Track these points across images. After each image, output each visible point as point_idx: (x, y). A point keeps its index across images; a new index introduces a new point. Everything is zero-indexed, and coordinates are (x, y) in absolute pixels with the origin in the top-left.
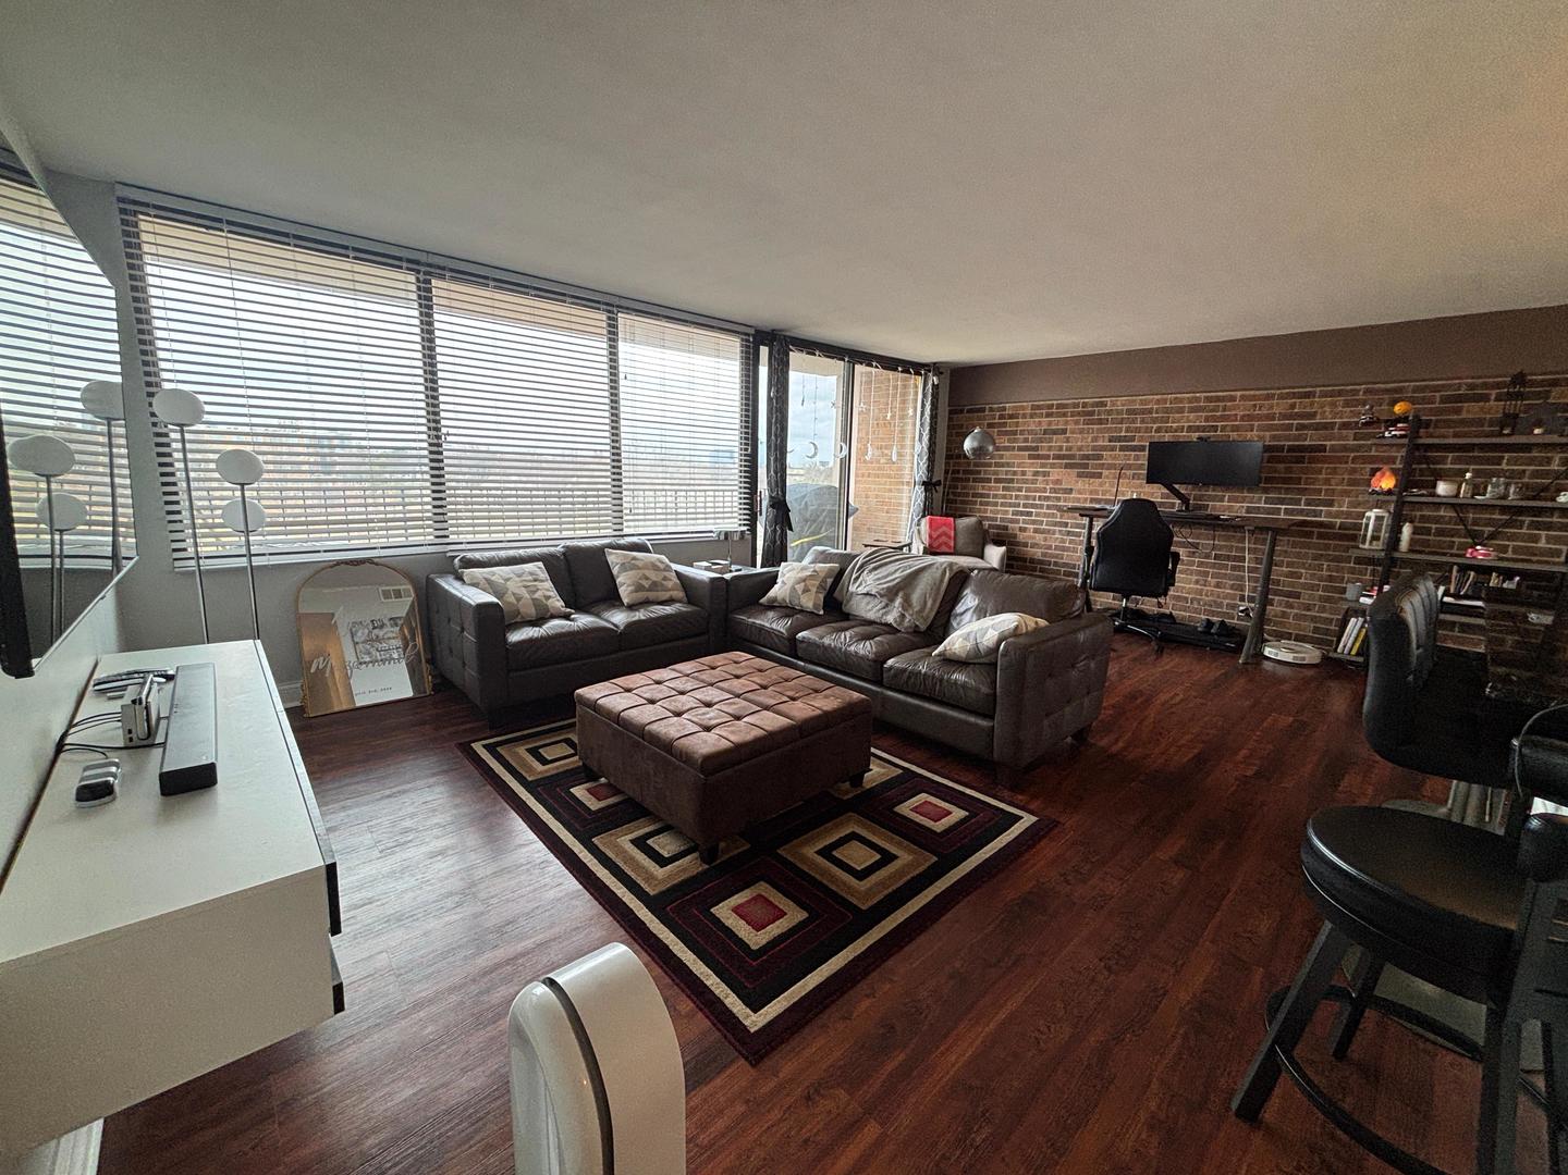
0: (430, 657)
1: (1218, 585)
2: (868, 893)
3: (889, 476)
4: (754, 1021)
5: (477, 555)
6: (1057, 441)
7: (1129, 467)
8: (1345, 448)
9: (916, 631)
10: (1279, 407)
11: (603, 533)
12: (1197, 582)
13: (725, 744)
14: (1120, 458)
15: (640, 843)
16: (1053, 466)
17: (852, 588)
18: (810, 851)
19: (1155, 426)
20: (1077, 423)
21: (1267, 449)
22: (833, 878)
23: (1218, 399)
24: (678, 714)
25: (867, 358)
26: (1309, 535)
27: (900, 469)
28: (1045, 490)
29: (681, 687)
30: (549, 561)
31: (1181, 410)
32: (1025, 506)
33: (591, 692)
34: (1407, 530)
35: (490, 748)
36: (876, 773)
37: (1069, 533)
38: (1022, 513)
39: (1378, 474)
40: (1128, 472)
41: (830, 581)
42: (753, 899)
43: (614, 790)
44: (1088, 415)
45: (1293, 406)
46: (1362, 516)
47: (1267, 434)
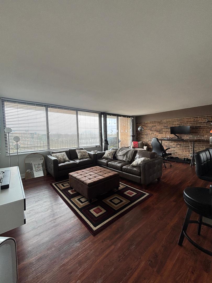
0: (46, 169)
1: (186, 152)
2: (117, 207)
3: (126, 135)
4: (95, 229)
5: (54, 151)
6: (155, 128)
7: (168, 131)
8: (205, 126)
9: (128, 161)
10: (192, 120)
11: (76, 147)
12: (182, 151)
13: (92, 181)
14: (166, 130)
15: (79, 200)
16: (154, 132)
17: (118, 154)
18: (108, 201)
19: (171, 124)
20: (158, 124)
21: (191, 127)
22: (112, 205)
23: (182, 119)
24: (85, 177)
25: (120, 116)
26: (201, 142)
27: (128, 134)
28: (153, 136)
29: (86, 172)
30: (66, 152)
31: (175, 121)
33: (71, 174)
35: (55, 184)
36: (121, 187)
38: (150, 140)
39: (211, 130)
41: (114, 153)
42: (97, 208)
43: (75, 191)
44: (160, 123)
45: (195, 120)
46: (209, 138)
47: (191, 124)
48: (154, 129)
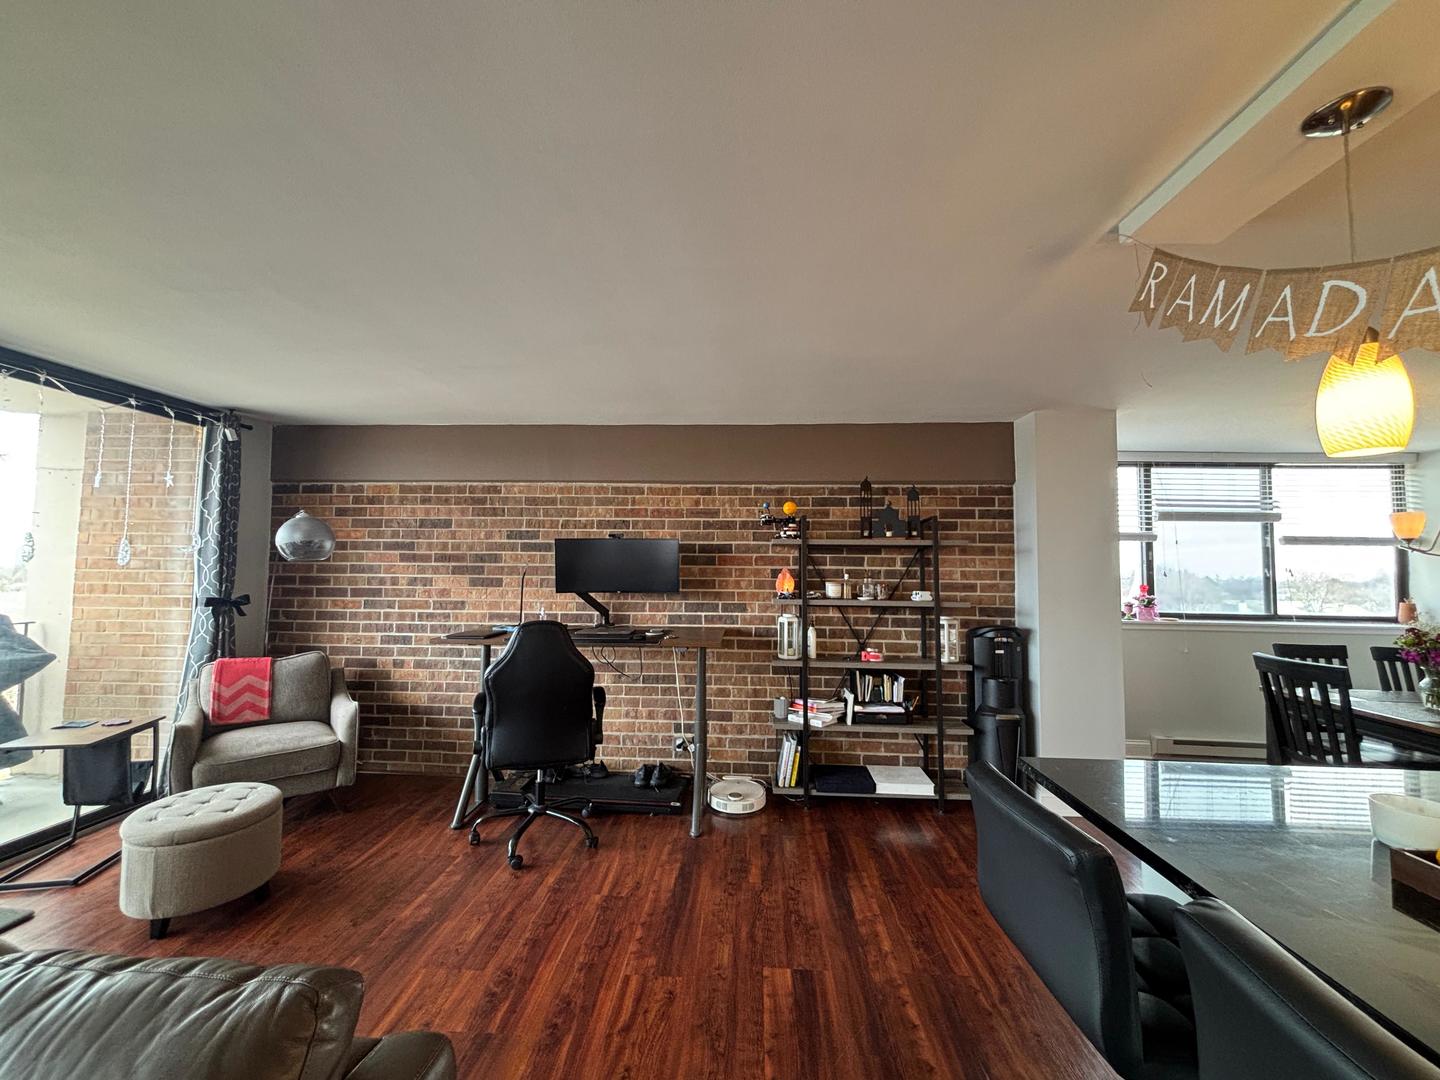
1: (650, 716)
6: (439, 537)
7: (535, 571)
8: (748, 549)
10: (685, 502)
12: (627, 715)
14: (524, 561)
16: (436, 570)
19: (561, 520)
20: (463, 512)
21: (682, 548)
23: (626, 491)
26: (730, 644)
28: (426, 605)
31: (588, 502)
32: (400, 629)
34: (811, 633)
37: (464, 665)
38: (396, 640)
39: (779, 576)
40: (534, 578)
44: (481, 503)
45: (697, 503)
46: (773, 620)
47: (679, 532)
48: (430, 546)
